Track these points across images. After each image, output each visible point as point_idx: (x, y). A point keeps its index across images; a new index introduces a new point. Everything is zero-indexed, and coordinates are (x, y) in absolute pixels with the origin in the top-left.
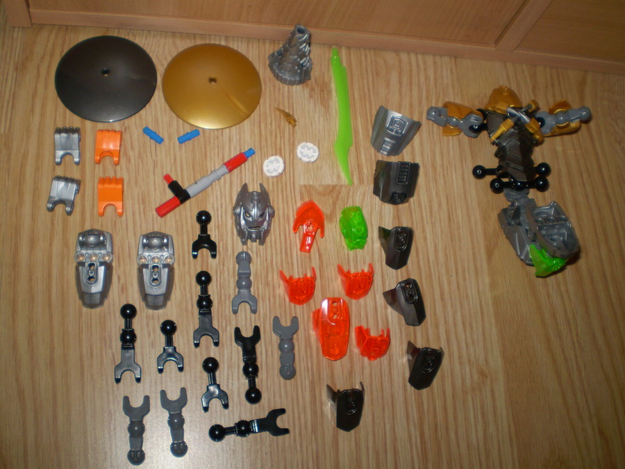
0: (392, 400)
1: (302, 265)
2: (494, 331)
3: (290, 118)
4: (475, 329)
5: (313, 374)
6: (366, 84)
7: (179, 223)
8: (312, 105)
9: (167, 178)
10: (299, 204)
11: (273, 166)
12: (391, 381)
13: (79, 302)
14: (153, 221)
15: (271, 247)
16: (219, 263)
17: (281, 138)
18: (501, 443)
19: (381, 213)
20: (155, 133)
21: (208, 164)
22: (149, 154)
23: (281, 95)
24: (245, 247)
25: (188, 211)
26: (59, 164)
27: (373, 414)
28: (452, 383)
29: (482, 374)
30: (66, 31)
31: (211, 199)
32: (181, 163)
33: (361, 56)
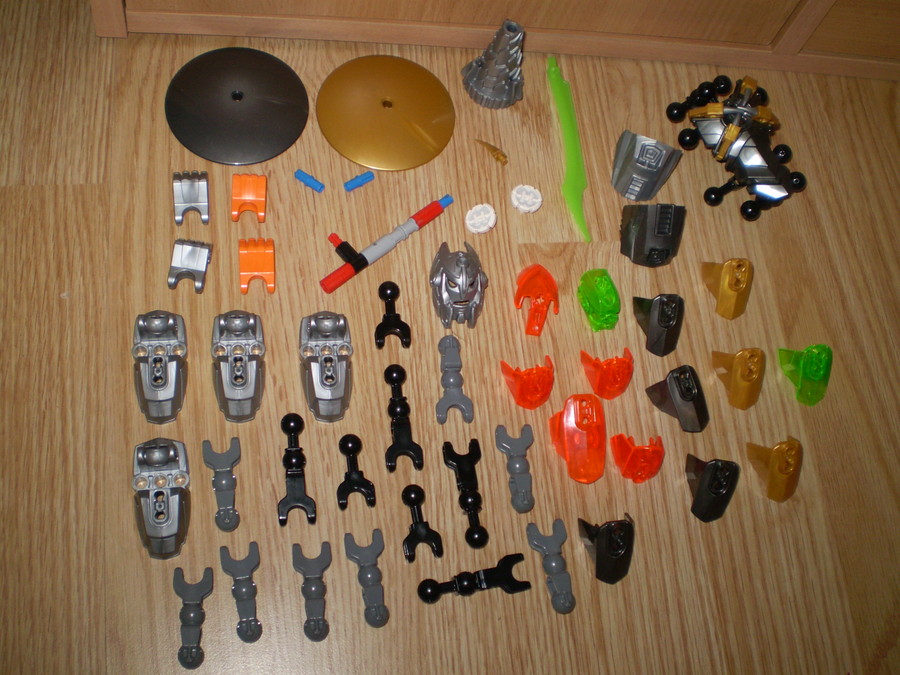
0: (671, 538)
1: (530, 353)
3: (497, 153)
5: (556, 505)
6: (597, 104)
7: (355, 301)
8: (526, 135)
9: (333, 238)
10: (519, 270)
11: (480, 219)
12: (667, 512)
13: (219, 414)
14: (317, 299)
15: (485, 330)
16: (414, 355)
17: (487, 180)
18: (826, 594)
19: (633, 279)
20: (312, 177)
21: (389, 218)
23: (482, 123)
24: (448, 331)
25: (366, 284)
26: (179, 223)
27: (646, 559)
28: (752, 512)
30: (176, 43)
31: (397, 266)
32: (350, 218)
33: (588, 67)
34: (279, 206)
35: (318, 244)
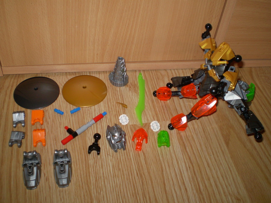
2: (239, 178)
4: (228, 178)
6: (154, 83)
7: (73, 147)
8: (131, 93)
9: (66, 128)
16: (94, 163)
17: (118, 107)
20: (60, 110)
21: (85, 120)
22: (57, 120)
23: (116, 91)
25: (77, 141)
26: (15, 127)
29: (238, 199)
30: (19, 77)
31: (88, 135)
32: (72, 122)
33: (150, 73)
34: (49, 120)
35: (61, 130)
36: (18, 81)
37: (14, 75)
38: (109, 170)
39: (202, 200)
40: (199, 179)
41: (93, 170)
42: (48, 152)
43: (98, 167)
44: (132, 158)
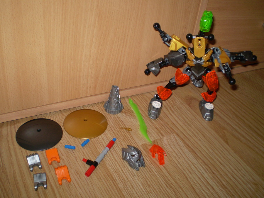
1: (159, 173)
4: (241, 170)
8: (128, 117)
9: (84, 160)
14: (86, 180)
15: (143, 171)
16: (124, 186)
20: (70, 146)
21: (99, 150)
23: (115, 119)
29: (256, 184)
31: (107, 162)
32: (87, 154)
33: (137, 98)
34: (63, 157)
35: (80, 164)
36: (15, 127)
37: (9, 122)
38: (140, 188)
39: (229, 193)
40: (219, 177)
41: (126, 192)
42: (75, 187)
43: (129, 189)
44: (156, 173)
